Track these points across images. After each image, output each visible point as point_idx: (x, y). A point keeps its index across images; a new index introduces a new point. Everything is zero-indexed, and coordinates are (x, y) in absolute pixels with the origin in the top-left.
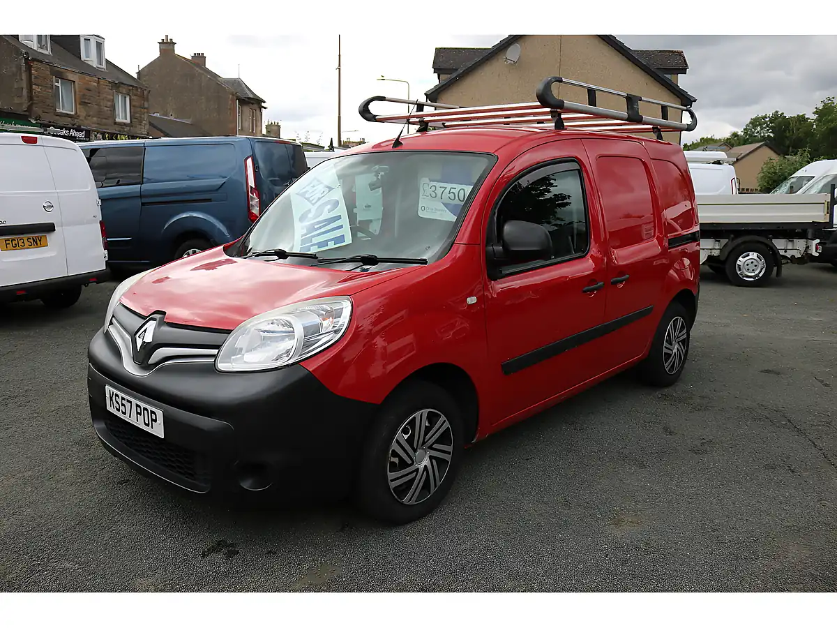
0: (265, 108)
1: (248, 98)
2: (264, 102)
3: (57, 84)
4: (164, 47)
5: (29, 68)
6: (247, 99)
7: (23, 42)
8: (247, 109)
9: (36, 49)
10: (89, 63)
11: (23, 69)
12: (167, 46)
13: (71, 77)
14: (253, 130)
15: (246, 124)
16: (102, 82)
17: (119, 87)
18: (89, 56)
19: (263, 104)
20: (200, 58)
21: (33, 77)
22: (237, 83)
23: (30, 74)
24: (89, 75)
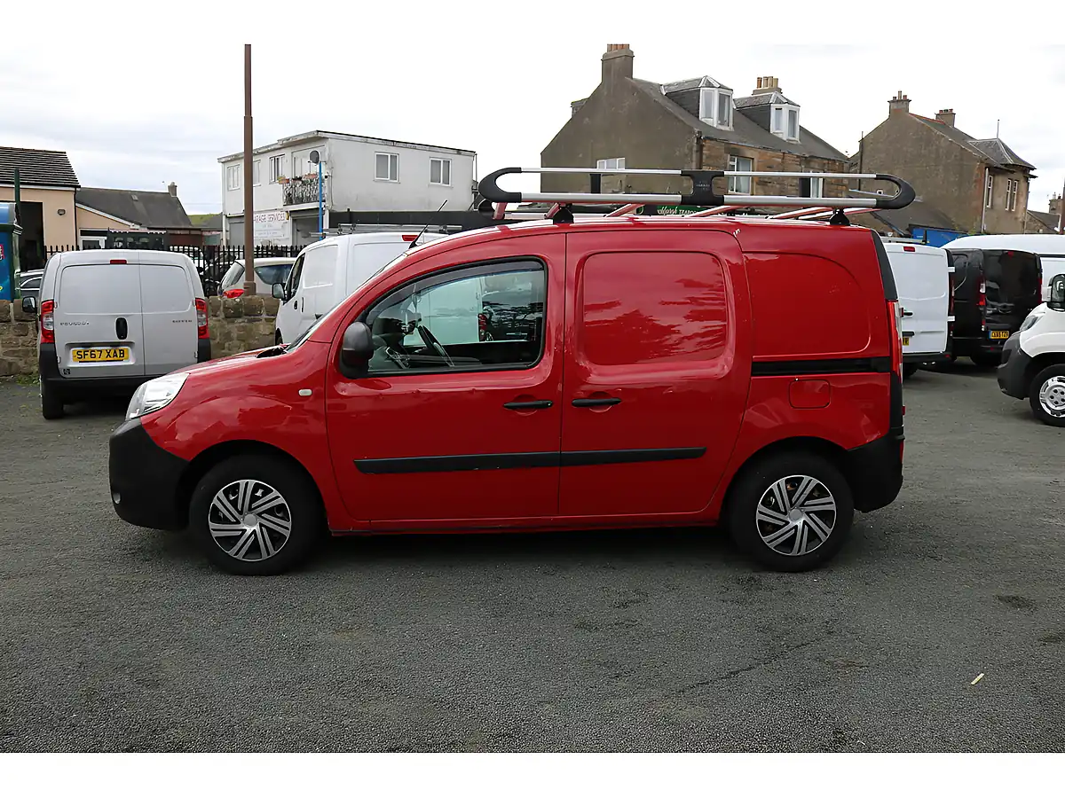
0: (1034, 177)
1: (1006, 165)
2: (1033, 169)
3: (732, 163)
4: (895, 106)
5: (701, 148)
6: (1003, 167)
7: (703, 120)
8: (1002, 182)
9: (715, 126)
10: (780, 136)
11: (695, 149)
12: (899, 104)
13: (749, 154)
14: (1011, 207)
15: (999, 201)
16: (788, 157)
17: (810, 161)
18: (780, 127)
19: (1031, 173)
20: (947, 116)
21: (704, 157)
22: (994, 145)
23: (701, 154)
24: (772, 150)
